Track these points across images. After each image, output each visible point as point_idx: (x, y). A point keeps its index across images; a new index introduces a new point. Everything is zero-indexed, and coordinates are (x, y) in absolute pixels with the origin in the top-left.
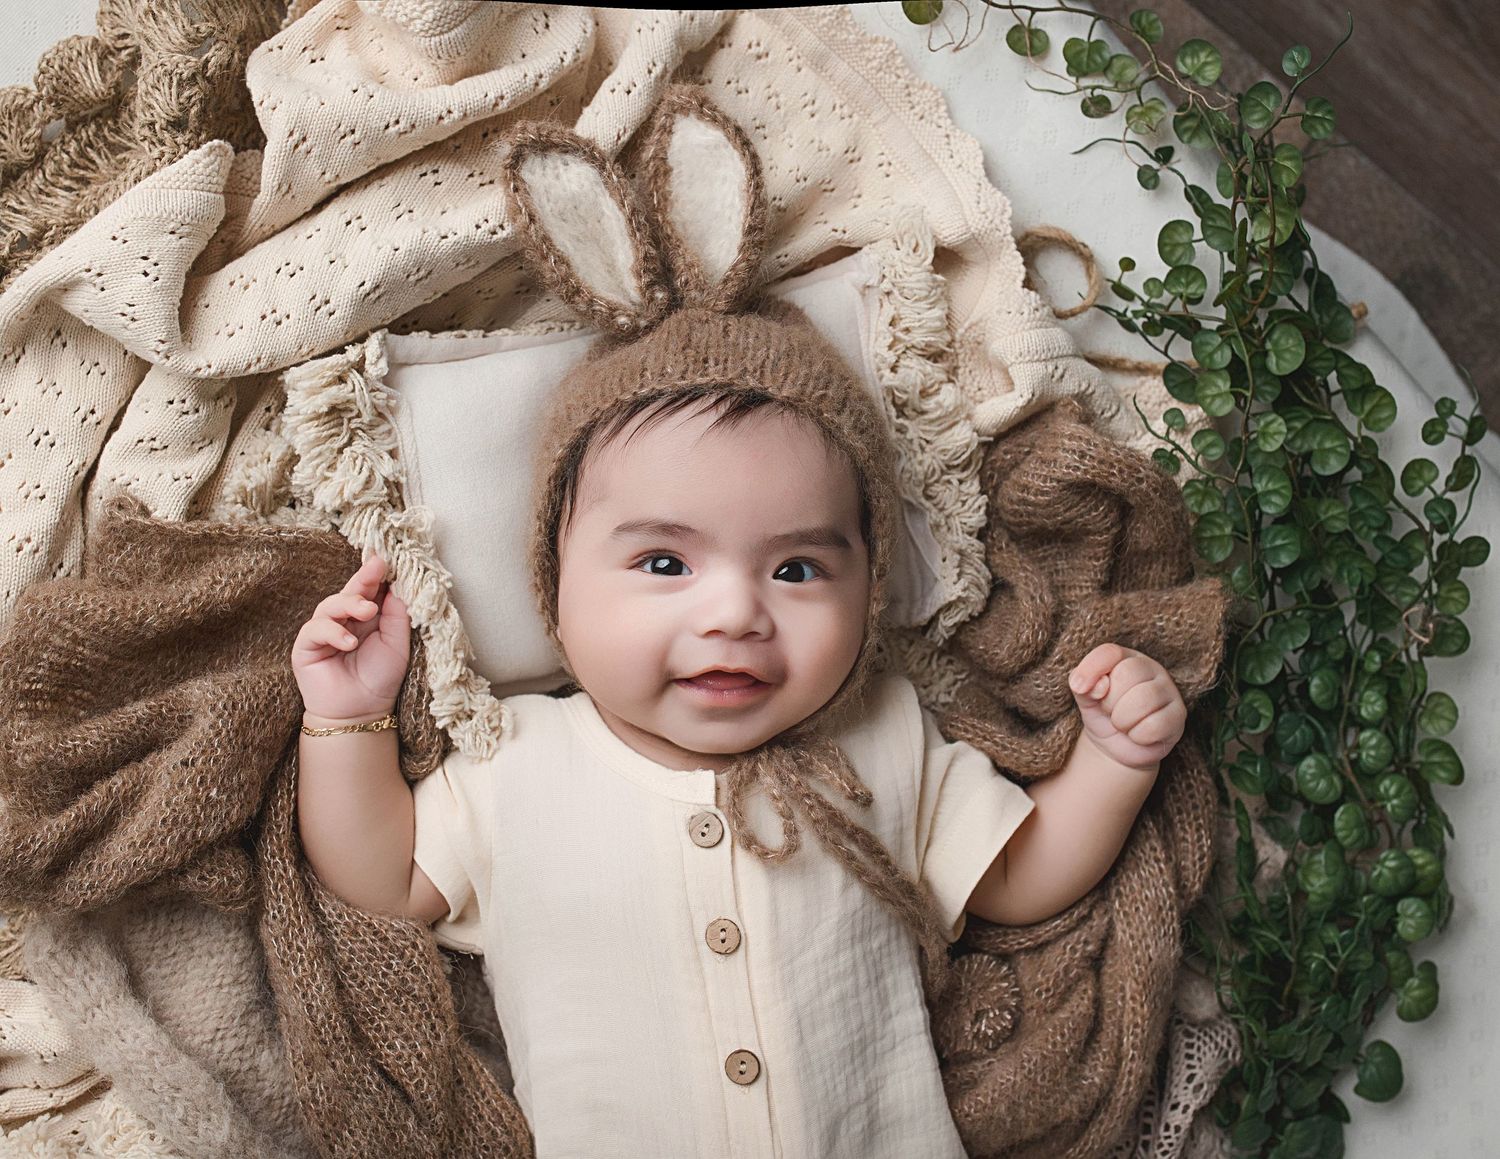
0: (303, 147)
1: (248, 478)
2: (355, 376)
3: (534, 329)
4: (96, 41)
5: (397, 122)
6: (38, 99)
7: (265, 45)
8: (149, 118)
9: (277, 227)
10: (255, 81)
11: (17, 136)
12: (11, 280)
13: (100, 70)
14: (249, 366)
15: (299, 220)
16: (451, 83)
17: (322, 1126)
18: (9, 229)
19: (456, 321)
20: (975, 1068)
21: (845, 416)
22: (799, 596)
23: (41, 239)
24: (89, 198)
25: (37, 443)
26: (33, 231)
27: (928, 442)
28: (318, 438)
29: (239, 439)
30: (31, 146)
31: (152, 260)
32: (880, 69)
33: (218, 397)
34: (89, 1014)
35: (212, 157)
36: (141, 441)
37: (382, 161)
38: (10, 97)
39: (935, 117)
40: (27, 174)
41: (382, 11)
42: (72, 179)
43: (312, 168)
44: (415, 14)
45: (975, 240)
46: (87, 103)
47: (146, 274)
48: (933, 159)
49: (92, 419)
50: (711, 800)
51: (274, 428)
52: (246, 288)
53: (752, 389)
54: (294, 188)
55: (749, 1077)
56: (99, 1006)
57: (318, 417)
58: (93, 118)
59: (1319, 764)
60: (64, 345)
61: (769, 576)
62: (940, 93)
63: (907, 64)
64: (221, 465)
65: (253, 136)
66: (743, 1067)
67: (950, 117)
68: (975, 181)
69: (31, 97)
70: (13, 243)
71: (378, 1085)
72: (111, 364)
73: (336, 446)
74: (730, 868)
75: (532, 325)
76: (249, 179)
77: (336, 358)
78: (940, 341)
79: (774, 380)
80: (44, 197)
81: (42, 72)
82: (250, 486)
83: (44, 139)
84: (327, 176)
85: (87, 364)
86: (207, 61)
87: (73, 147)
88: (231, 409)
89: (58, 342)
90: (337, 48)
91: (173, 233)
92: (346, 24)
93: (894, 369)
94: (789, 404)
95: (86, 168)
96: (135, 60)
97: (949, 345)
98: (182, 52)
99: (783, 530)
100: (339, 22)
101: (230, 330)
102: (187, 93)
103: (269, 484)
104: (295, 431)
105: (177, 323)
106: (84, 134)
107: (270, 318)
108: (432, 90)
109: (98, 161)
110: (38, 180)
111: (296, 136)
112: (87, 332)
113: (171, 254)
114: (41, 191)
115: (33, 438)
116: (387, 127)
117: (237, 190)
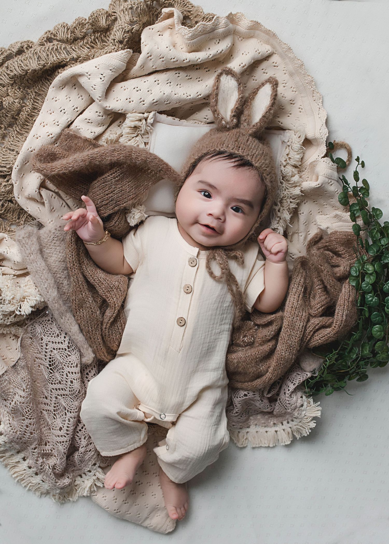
0: (150, 58)
1: (110, 137)
2: (144, 121)
3: (192, 121)
4: (107, 12)
5: (174, 58)
6: (88, 22)
7: (149, 27)
8: (114, 38)
9: (138, 76)
10: (143, 37)
11: (80, 30)
12: (67, 68)
13: (106, 20)
14: (119, 110)
15: (144, 76)
16: (189, 52)
17: (76, 307)
18: (71, 55)
19: (173, 114)
20: (239, 349)
21: (268, 177)
22: (235, 215)
23: (78, 59)
24: (93, 52)
25: (61, 111)
26: (76, 57)
27: (287, 188)
28: (128, 133)
29: (110, 127)
30: (83, 34)
31: (103, 76)
32: (308, 83)
33: (109, 115)
34: (29, 256)
35: (126, 53)
36: (86, 119)
37: (168, 67)
38: (81, 20)
39: (318, 102)
40: (79, 41)
41: (179, 30)
42: (90, 46)
43: (150, 64)
44: (187, 34)
45: (316, 140)
46: (100, 27)
47: (101, 79)
48: (313, 113)
49: (76, 110)
50: (196, 255)
51: (120, 127)
52: (125, 90)
53: (248, 160)
54: (145, 67)
55: (182, 324)
56: (33, 254)
57: (131, 127)
58: (100, 31)
59: (380, 328)
60: (75, 89)
61: (230, 207)
62: (321, 96)
63: (315, 85)
64: (104, 132)
65: (139, 49)
66: (181, 322)
67: (322, 103)
68: (322, 124)
69: (86, 21)
70: (70, 58)
71: (92, 301)
72: (85, 97)
73: (132, 136)
74: (195, 273)
75: (191, 120)
76: (134, 60)
77: (141, 115)
78: (298, 164)
79: (255, 160)
80: (81, 48)
81: (91, 16)
82: (109, 139)
83: (86, 33)
84: (154, 67)
85: (79, 95)
86: (133, 28)
87: (93, 37)
88: (111, 119)
89: (74, 87)
90: (167, 34)
91: (111, 70)
92: (171, 27)
93: (284, 166)
94: (257, 168)
95: (94, 44)
96: (116, 19)
97: (300, 165)
98: (127, 24)
99: (238, 197)
100: (170, 27)
101: (117, 99)
102: (125, 35)
103: (114, 140)
104: (124, 128)
105: (105, 93)
106: (96, 35)
107: (128, 100)
108: (185, 53)
109: (98, 43)
110: (81, 43)
111: (149, 54)
112: (81, 87)
113: (109, 75)
114: (81, 46)
115: (60, 110)
116: (171, 59)
117: (130, 63)
